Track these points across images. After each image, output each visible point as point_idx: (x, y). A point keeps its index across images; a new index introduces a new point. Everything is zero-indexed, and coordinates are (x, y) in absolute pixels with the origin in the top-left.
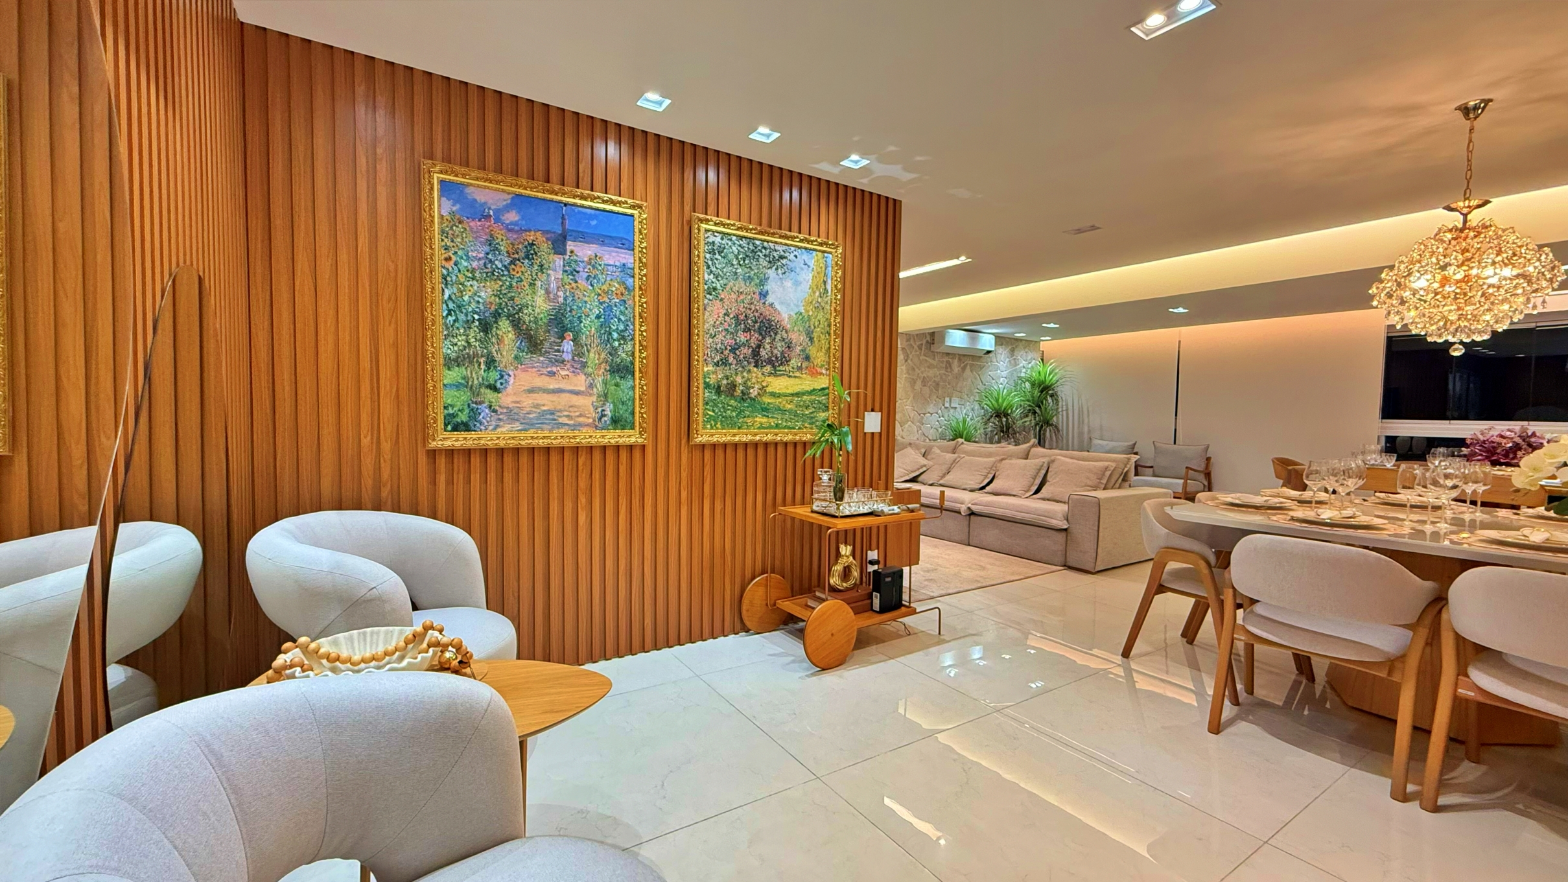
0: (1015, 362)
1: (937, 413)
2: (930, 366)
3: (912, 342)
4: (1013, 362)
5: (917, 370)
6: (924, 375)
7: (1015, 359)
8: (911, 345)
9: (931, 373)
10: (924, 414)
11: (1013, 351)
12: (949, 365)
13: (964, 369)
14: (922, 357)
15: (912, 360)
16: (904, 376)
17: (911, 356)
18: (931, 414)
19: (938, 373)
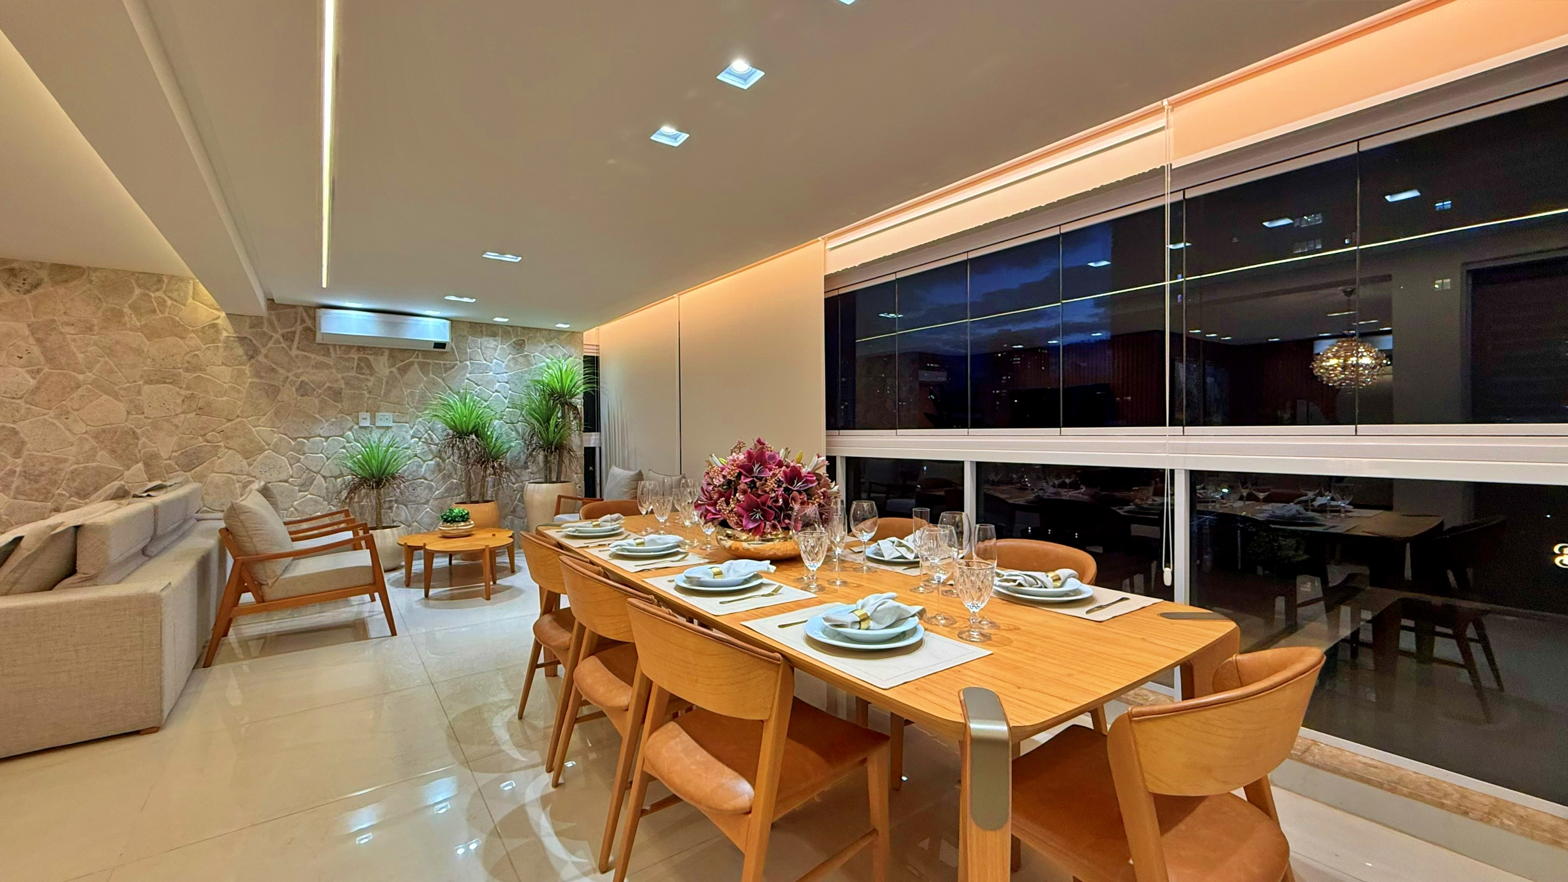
0: (528, 361)
1: (342, 436)
2: (319, 366)
3: (266, 328)
4: (521, 360)
5: (281, 371)
6: (303, 378)
7: (525, 356)
8: (265, 334)
9: (321, 376)
10: (307, 438)
11: (519, 346)
12: (365, 366)
13: (404, 370)
14: (294, 352)
15: (266, 356)
16: (250, 380)
17: (264, 351)
18: (327, 438)
19: (340, 376)
